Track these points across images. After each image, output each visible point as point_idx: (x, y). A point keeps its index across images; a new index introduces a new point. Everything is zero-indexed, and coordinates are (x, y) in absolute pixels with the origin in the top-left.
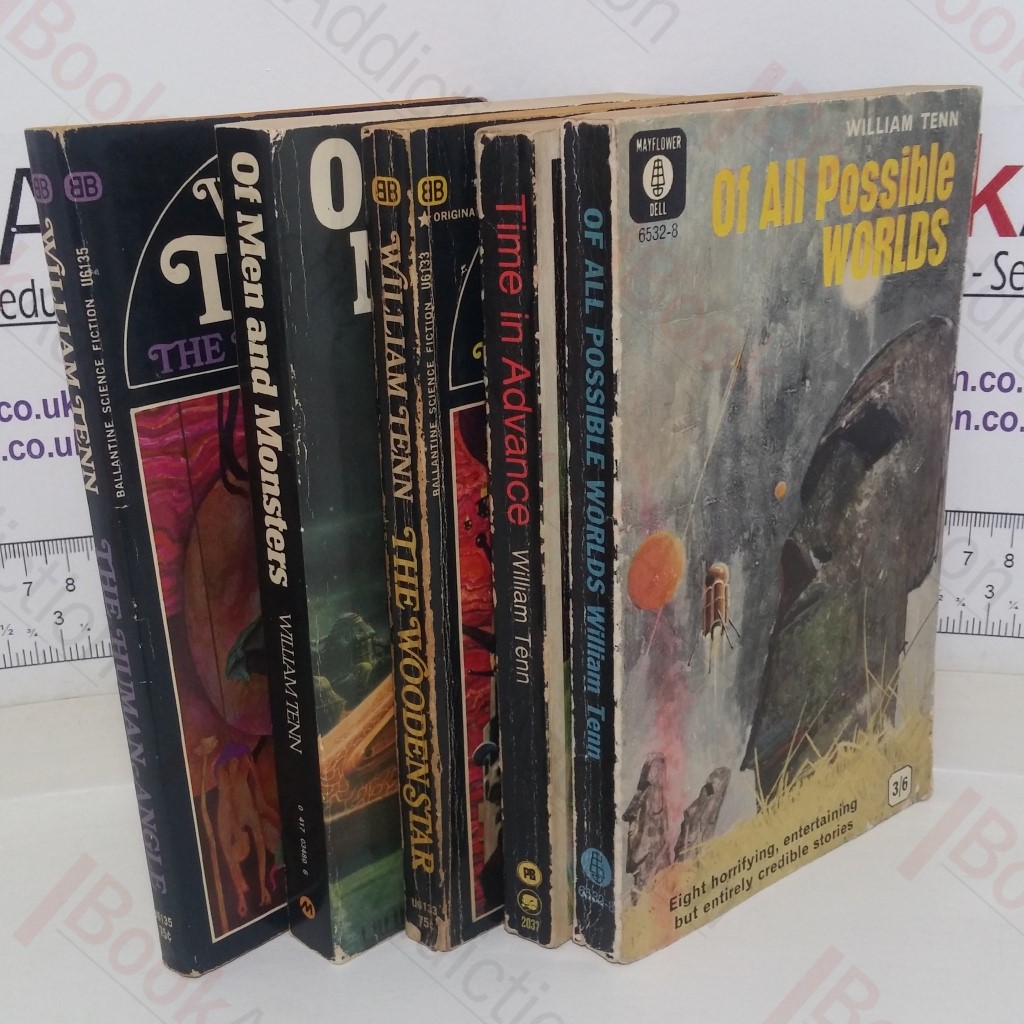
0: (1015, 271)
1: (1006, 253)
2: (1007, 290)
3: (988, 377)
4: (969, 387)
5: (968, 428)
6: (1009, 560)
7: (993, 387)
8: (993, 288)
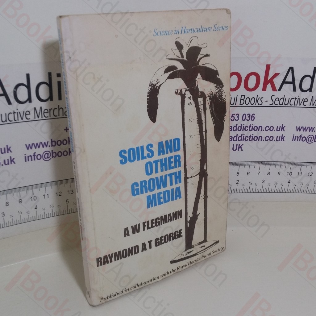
0: (276, 100)
1: (274, 96)
2: (274, 105)
3: (267, 127)
4: (262, 130)
5: (261, 140)
6: (269, 174)
7: (268, 130)
8: (270, 104)
